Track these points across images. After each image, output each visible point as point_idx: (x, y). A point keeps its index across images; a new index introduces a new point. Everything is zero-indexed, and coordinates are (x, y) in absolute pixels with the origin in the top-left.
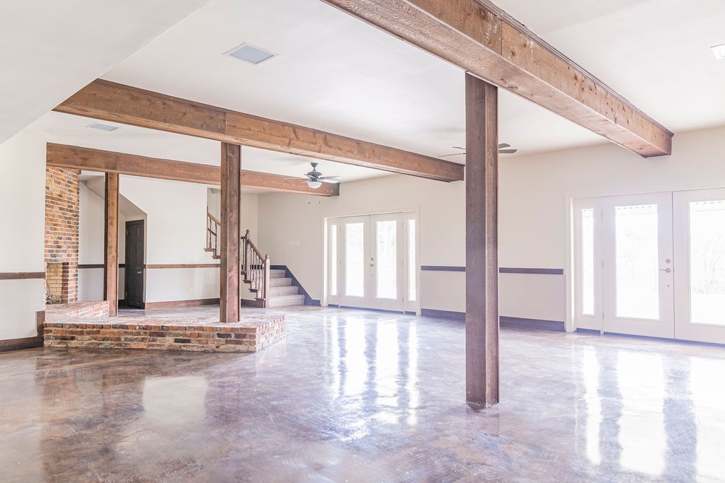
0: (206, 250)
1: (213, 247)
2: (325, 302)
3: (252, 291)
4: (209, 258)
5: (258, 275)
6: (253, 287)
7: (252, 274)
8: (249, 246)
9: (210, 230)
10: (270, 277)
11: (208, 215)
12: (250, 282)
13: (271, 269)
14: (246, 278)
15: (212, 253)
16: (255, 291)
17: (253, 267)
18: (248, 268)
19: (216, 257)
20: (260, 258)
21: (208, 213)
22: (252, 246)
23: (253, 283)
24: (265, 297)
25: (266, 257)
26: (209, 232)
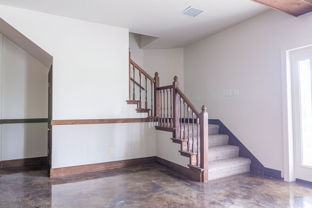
0: (129, 102)
1: (137, 99)
2: (290, 175)
3: (183, 154)
4: (131, 112)
5: (191, 132)
6: (185, 149)
7: (182, 130)
8: (178, 96)
9: (133, 80)
10: (209, 134)
11: (131, 62)
12: (180, 142)
13: (209, 123)
14: (174, 135)
15: (135, 106)
16: (189, 155)
17: (183, 121)
18: (178, 123)
19: (140, 110)
20: (193, 110)
21: (130, 60)
22: (182, 96)
23: (185, 144)
24: (202, 166)
25: (203, 110)
26: (132, 83)
